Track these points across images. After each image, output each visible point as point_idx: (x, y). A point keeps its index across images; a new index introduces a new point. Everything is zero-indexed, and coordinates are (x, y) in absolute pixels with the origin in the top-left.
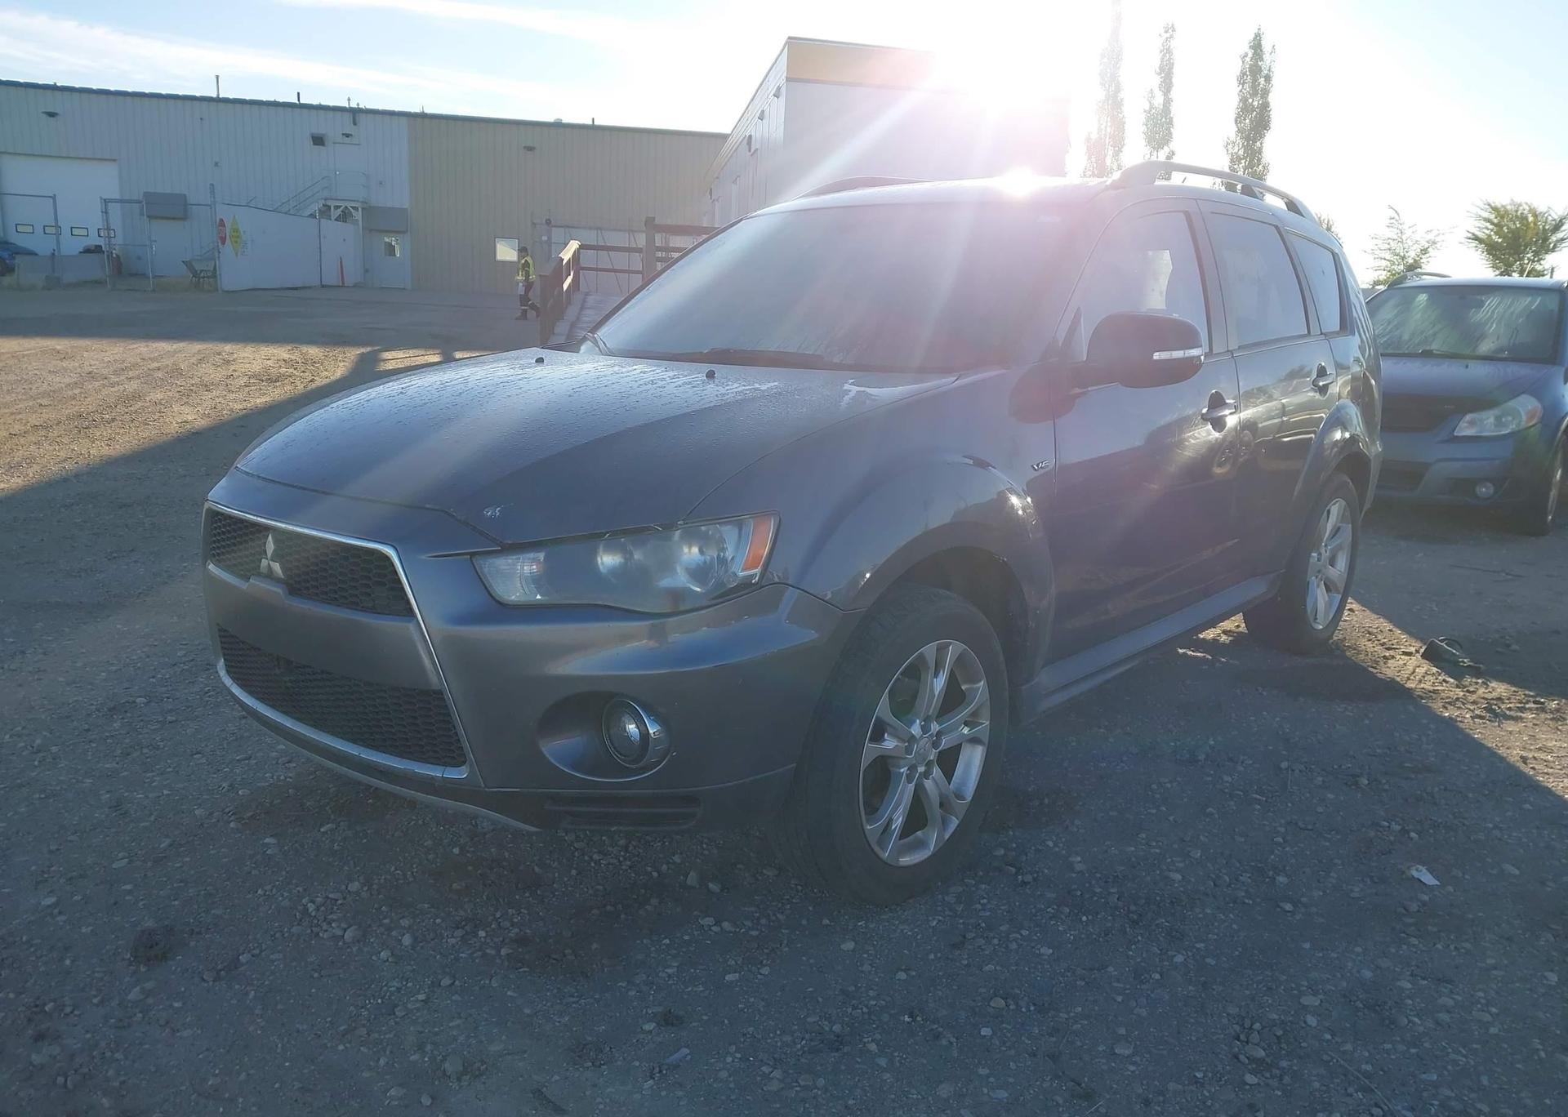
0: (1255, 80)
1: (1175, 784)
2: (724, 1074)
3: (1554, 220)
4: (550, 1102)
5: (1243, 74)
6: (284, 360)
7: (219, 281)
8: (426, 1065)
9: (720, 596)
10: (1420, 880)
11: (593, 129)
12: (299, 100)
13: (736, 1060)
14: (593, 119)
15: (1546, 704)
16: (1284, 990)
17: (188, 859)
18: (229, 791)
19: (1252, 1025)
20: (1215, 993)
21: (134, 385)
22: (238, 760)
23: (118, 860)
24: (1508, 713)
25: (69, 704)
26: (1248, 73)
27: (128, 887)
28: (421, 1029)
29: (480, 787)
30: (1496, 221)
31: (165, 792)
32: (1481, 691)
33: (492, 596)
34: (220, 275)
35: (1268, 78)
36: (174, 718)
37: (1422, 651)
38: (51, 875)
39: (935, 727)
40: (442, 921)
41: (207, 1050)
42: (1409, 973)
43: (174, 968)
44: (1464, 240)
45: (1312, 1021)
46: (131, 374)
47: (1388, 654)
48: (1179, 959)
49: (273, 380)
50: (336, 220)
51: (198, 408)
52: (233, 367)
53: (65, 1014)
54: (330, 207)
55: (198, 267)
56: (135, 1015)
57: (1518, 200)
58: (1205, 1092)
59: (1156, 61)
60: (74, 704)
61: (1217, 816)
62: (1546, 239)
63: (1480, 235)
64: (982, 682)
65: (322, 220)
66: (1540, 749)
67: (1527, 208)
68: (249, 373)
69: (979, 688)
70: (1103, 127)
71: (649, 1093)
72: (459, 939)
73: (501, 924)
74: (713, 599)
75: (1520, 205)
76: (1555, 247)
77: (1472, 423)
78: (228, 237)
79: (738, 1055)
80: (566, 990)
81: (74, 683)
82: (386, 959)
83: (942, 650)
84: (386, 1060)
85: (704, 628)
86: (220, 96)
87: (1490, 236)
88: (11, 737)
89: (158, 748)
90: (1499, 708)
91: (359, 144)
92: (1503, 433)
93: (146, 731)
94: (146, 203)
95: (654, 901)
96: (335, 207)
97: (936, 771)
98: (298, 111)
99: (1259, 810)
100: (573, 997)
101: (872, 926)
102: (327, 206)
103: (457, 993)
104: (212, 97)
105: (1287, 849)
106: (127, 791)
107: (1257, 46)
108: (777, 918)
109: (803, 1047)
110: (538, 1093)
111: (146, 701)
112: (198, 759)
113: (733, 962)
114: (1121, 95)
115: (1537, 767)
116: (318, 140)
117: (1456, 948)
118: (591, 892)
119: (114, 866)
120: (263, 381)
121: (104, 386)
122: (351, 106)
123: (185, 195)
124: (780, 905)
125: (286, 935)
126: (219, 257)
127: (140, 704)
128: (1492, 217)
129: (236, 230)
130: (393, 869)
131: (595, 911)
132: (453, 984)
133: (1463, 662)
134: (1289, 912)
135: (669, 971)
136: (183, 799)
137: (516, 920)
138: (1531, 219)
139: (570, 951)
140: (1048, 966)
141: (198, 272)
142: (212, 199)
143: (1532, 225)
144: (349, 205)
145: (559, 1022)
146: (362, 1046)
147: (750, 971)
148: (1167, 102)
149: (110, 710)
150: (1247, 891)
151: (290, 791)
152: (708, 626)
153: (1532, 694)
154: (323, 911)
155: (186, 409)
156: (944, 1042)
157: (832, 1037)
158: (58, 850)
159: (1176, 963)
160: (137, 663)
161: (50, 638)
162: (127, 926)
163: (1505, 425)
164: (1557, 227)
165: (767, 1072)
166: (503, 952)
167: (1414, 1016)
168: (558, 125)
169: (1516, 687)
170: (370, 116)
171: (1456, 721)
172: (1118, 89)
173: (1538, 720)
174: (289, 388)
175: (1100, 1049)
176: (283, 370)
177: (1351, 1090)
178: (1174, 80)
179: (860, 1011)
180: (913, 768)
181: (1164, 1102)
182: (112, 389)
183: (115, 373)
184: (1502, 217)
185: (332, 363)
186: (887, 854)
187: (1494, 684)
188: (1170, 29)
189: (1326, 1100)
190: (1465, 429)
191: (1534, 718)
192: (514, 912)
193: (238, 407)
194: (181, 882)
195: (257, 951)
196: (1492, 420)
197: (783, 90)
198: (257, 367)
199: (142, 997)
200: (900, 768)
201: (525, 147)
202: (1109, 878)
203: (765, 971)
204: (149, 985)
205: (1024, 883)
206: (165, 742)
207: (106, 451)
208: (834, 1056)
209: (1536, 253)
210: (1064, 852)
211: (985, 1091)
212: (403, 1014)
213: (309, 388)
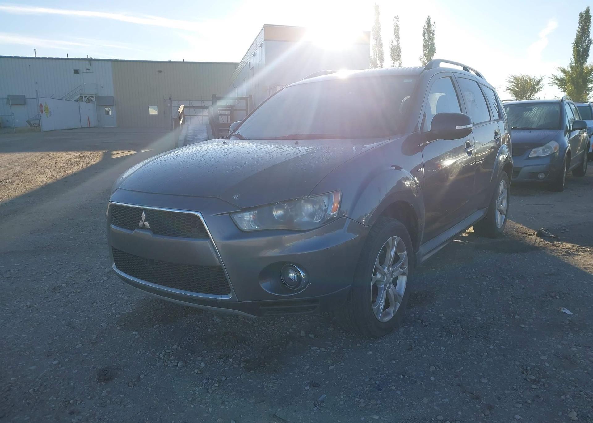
0: (429, 35)
1: (467, 286)
2: (342, 403)
3: (537, 81)
4: (281, 418)
5: (424, 33)
6: (75, 156)
7: (41, 127)
8: (228, 409)
9: (324, 223)
10: (565, 313)
11: (184, 63)
12: (68, 57)
13: (345, 397)
14: (183, 60)
15: (586, 249)
16: (533, 355)
17: (105, 342)
18: (112, 316)
19: (526, 368)
20: (509, 358)
21: (18, 169)
22: (111, 304)
23: (78, 345)
24: (574, 253)
25: (36, 289)
26: (426, 33)
27: (86, 354)
28: (221, 397)
29: (237, 301)
30: (516, 82)
31: (87, 318)
32: (561, 246)
33: (238, 228)
34: (41, 125)
35: (433, 34)
36: (80, 291)
37: (536, 234)
38: (53, 353)
39: (391, 269)
40: (214, 357)
41: (141, 411)
42: (574, 345)
43: (116, 382)
44: (505, 90)
45: (547, 365)
46: (15, 164)
47: (524, 236)
48: (492, 347)
49: (74, 163)
50: (86, 102)
51: (46, 176)
52: (55, 160)
53: (78, 404)
54: (82, 97)
55: (32, 123)
56: (107, 401)
57: (524, 74)
58: (519, 393)
59: (393, 30)
60: (37, 288)
61: (485, 296)
62: (534, 88)
63: (511, 88)
64: (405, 252)
65: (80, 102)
66: (589, 264)
67: (527, 77)
68: (62, 161)
69: (404, 254)
70: (375, 54)
71: (317, 412)
72: (223, 362)
73: (237, 356)
74: (322, 224)
75: (524, 76)
76: (538, 90)
77: (535, 152)
78: (44, 110)
79: (345, 395)
80: (271, 378)
81: (34, 280)
82: (197, 372)
83: (393, 239)
84: (212, 409)
85: (315, 236)
86: (37, 57)
87: (514, 88)
88: (17, 302)
89: (77, 302)
90: (570, 251)
91: (93, 73)
92: (546, 155)
93: (70, 296)
94: (11, 99)
95: (291, 343)
96: (84, 97)
97: (392, 286)
98: (68, 61)
99: (499, 293)
100: (274, 379)
101: (376, 345)
102: (81, 96)
103: (229, 382)
104: (33, 57)
105: (515, 306)
106: (72, 319)
107: (428, 22)
108: (339, 345)
109: (367, 390)
110: (275, 416)
111: (66, 285)
112: (95, 305)
113: (330, 362)
114: (382, 42)
115: (591, 271)
116: (76, 72)
117: (587, 335)
118: (266, 341)
119: (77, 347)
120: (69, 164)
121: (6, 169)
122: (88, 58)
123: (24, 95)
124: (339, 340)
125: (155, 367)
126: (41, 119)
127: (65, 286)
128: (515, 81)
129: (47, 108)
130: (187, 339)
131: (270, 348)
132: (226, 379)
133: (552, 236)
134: (524, 327)
135: (307, 367)
136: (95, 320)
137: (242, 354)
138: (528, 81)
139: (267, 363)
140: (445, 354)
141: (33, 125)
142: (37, 96)
143: (529, 83)
144: (90, 96)
145: (273, 389)
146: (200, 405)
147: (337, 365)
148: (398, 44)
149: (53, 289)
150: (506, 322)
151: (136, 314)
152: (316, 235)
153: (579, 246)
154: (166, 357)
155: (42, 176)
156: (419, 384)
157: (377, 385)
158: (52, 343)
159: (491, 348)
160: (57, 271)
161: (18, 265)
162: (90, 369)
163: (546, 152)
164: (538, 83)
165: (358, 400)
166: (241, 366)
167: (582, 359)
168: (170, 62)
169: (573, 244)
170: (97, 62)
171: (557, 257)
172: (380, 40)
173: (585, 254)
174: (80, 166)
175: (476, 381)
176: (76, 160)
177: (570, 387)
178: (400, 36)
179: (383, 375)
180: (385, 285)
181: (505, 397)
182: (10, 170)
183: (9, 164)
184: (518, 81)
185: (95, 156)
186: (379, 318)
187: (564, 244)
188: (397, 18)
189: (562, 391)
190: (532, 155)
191: (583, 254)
192: (240, 351)
193: (62, 174)
194: (106, 351)
195: (146, 374)
196: (541, 150)
197: (264, 44)
198: (65, 159)
199: (107, 394)
200: (381, 285)
201: (158, 71)
202: (455, 321)
203: (343, 364)
204: (109, 389)
205: (426, 326)
206: (79, 300)
207: (14, 194)
208: (380, 392)
209: (531, 93)
210: (436, 313)
211: (440, 399)
212: (212, 392)
213: (88, 166)
